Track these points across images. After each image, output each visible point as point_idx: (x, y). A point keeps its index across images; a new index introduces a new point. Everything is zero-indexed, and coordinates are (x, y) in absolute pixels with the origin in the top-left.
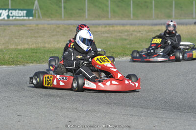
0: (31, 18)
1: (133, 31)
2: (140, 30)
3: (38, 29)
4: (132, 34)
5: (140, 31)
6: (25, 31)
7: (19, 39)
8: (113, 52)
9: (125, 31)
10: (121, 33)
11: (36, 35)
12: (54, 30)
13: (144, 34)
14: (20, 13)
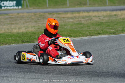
0: (20, 7)
1: (94, 16)
3: (17, 17)
5: (99, 16)
6: (6, 19)
9: (87, 17)
11: (13, 23)
12: (30, 18)
13: (101, 19)
14: (11, 4)
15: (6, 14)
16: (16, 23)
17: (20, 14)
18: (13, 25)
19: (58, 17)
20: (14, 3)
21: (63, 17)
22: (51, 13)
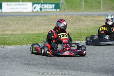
0: (58, 10)
3: (56, 19)
6: (45, 20)
7: (37, 26)
15: (46, 16)
17: (58, 16)
18: (51, 26)
19: (93, 20)
20: (53, 6)
21: (97, 20)
22: (86, 16)
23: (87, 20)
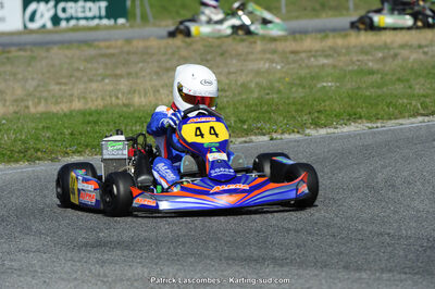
0: (121, 21)
1: (402, 46)
2: (423, 42)
3: (128, 53)
4: (395, 56)
5: (420, 47)
6: (89, 60)
7: (65, 84)
8: (318, 112)
9: (378, 48)
10: (367, 53)
11: (118, 72)
12: (173, 54)
13: (430, 53)
14: (90, 9)
15: (87, 43)
16: (129, 74)
17: (135, 43)
18: (122, 81)
19: (274, 52)
20: (100, 8)
21: (289, 49)
22: (242, 38)
23: (252, 53)
